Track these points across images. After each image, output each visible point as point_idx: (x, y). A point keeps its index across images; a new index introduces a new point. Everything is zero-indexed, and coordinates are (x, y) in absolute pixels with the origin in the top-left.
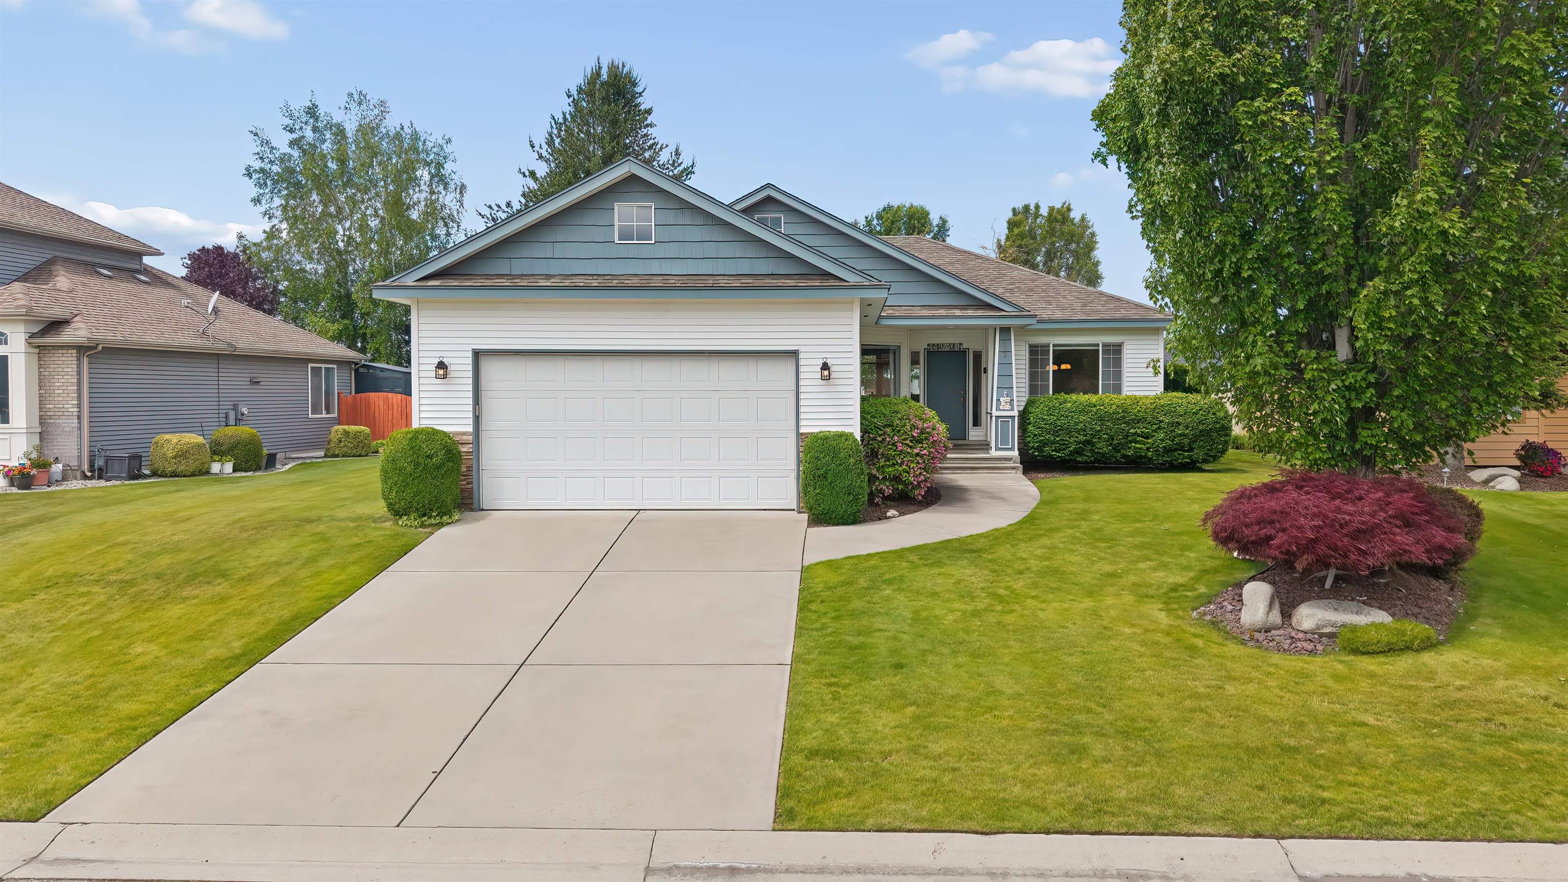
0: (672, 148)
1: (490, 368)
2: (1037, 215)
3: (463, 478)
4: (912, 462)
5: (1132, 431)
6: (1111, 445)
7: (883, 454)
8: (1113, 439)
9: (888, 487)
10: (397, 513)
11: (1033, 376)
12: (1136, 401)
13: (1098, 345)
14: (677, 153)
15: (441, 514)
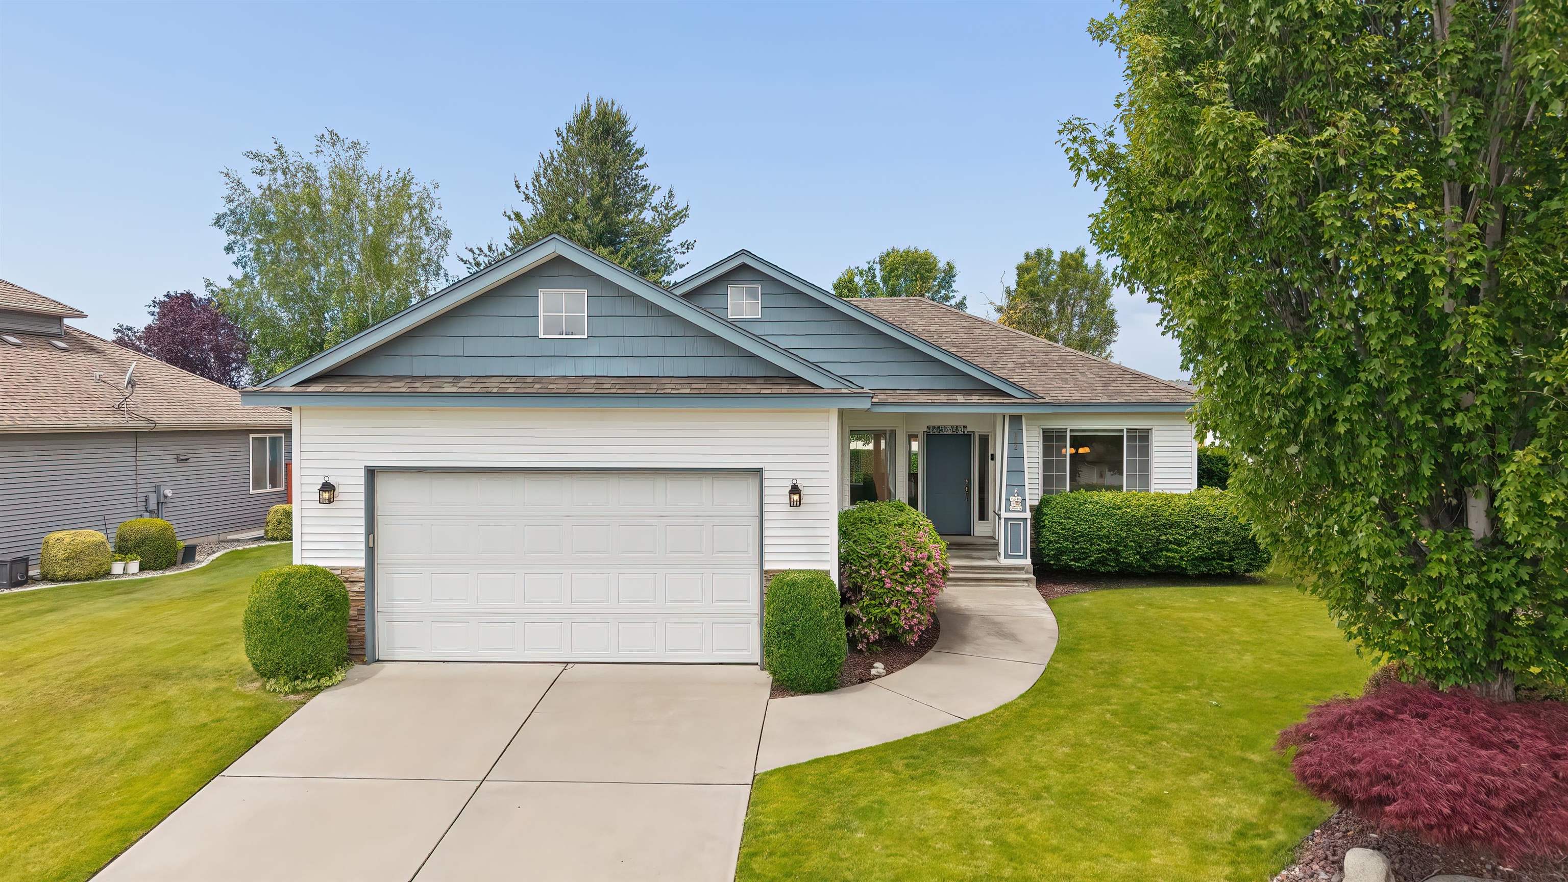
0: (664, 192)
1: (386, 489)
2: (1048, 262)
3: (354, 623)
4: (903, 601)
5: (1164, 538)
6: (1138, 553)
7: (867, 591)
8: (1141, 547)
9: (873, 632)
10: (266, 671)
11: (1047, 465)
12: (1168, 500)
13: (1122, 431)
14: (671, 195)
15: (319, 676)
